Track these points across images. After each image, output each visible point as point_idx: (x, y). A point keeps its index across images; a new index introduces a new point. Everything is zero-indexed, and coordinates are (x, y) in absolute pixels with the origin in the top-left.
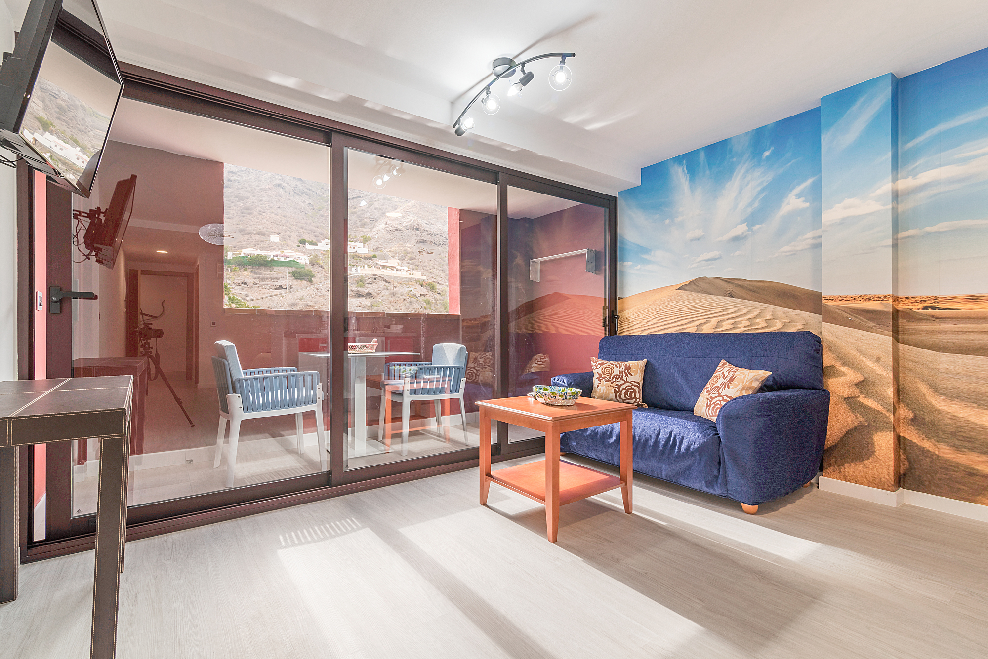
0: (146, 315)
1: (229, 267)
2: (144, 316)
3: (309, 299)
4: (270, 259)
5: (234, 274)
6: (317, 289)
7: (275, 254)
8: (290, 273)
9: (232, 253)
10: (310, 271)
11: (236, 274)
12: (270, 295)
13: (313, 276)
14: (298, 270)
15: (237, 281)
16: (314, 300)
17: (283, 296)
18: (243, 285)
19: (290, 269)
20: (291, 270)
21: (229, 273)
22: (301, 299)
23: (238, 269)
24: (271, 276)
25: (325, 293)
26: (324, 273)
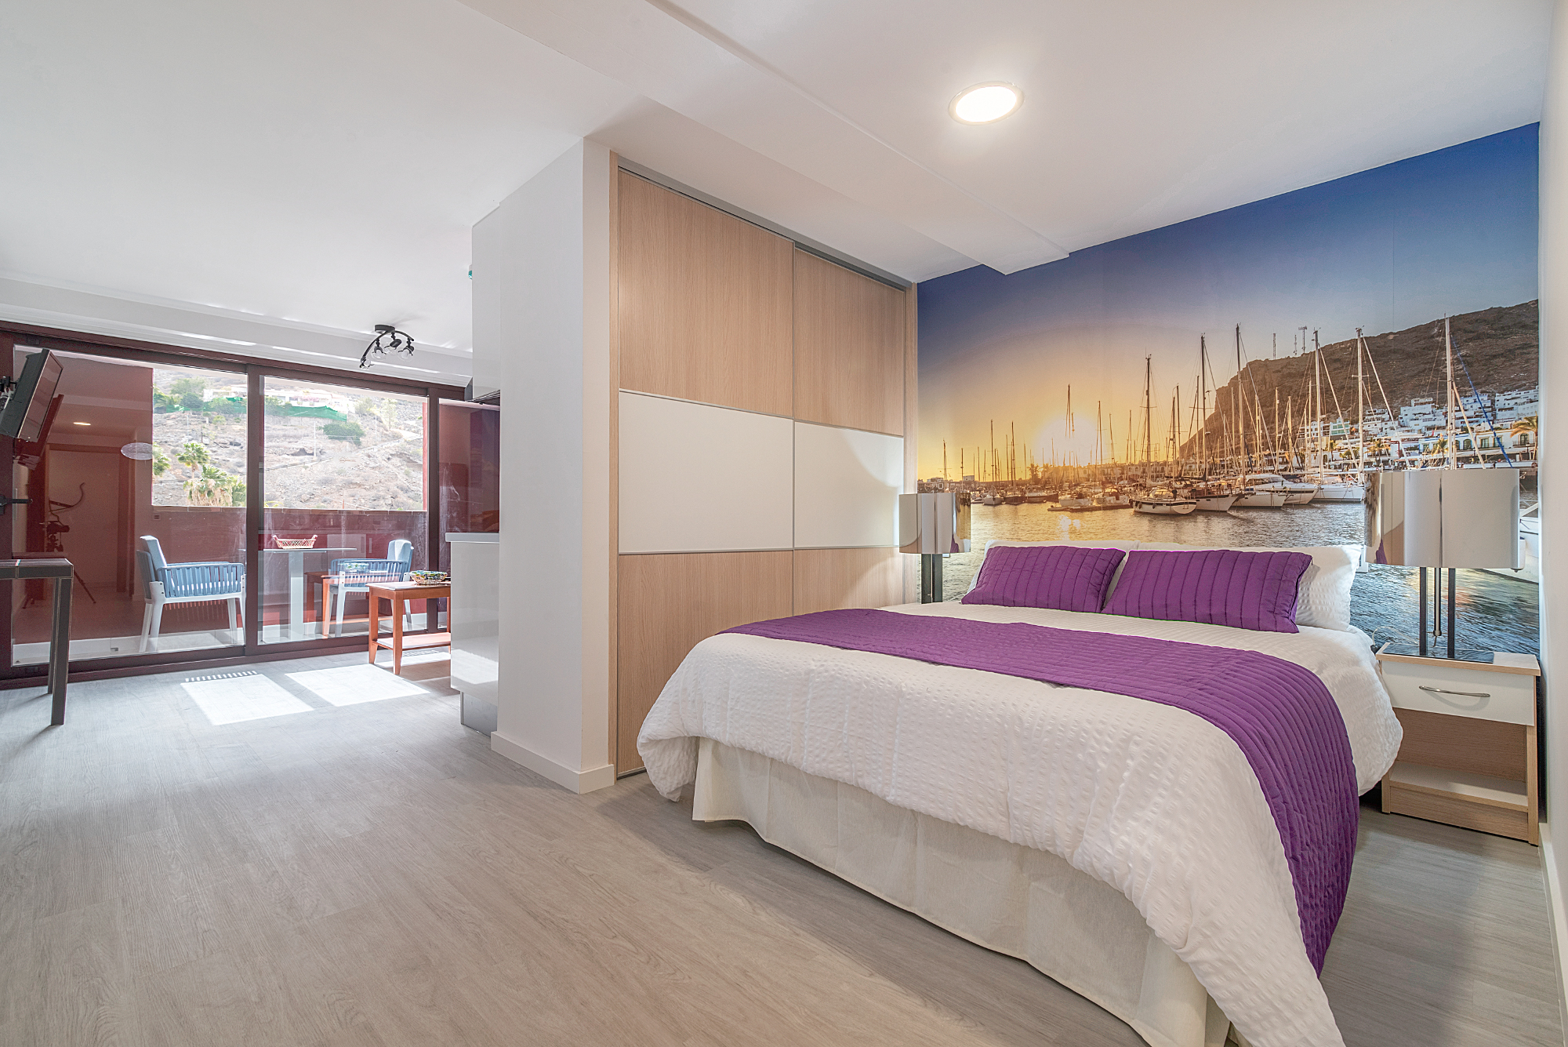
0: (56, 503)
1: (207, 415)
2: (52, 505)
3: (353, 472)
4: (283, 404)
5: (216, 427)
6: (369, 456)
7: (292, 396)
8: (320, 428)
9: (212, 391)
10: (358, 426)
11: (219, 428)
12: (283, 464)
13: (362, 434)
14: (335, 423)
15: (222, 440)
16: (363, 474)
17: (308, 467)
18: (232, 447)
19: (321, 420)
20: (323, 423)
21: (205, 426)
22: (339, 473)
23: (224, 419)
24: (286, 433)
25: (384, 462)
26: (381, 429)
